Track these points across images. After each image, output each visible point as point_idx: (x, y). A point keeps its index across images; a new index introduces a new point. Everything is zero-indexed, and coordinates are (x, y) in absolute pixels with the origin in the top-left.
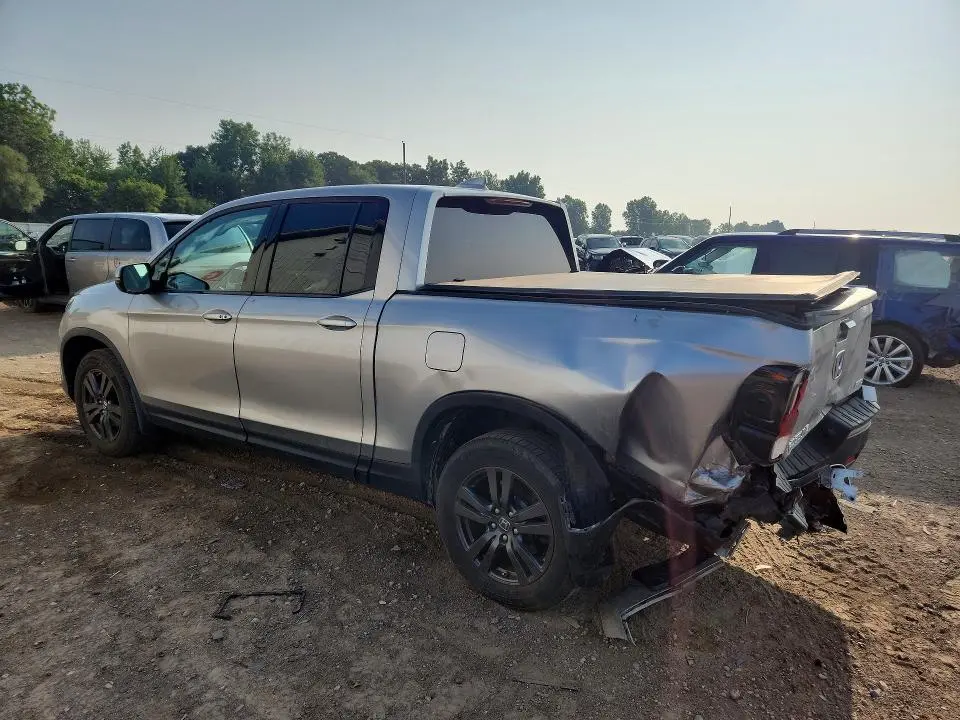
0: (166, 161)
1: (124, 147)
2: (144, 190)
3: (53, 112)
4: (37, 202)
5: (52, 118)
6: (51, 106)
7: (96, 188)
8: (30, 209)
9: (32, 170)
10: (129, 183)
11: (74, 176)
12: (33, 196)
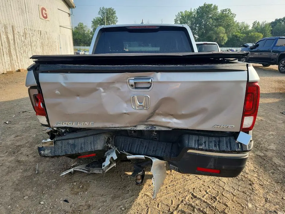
0: (266, 25)
1: (255, 22)
2: (256, 35)
3: (236, 15)
4: (225, 42)
5: (235, 17)
6: (235, 14)
7: (242, 36)
8: (223, 44)
9: (226, 33)
10: (252, 34)
11: (237, 33)
12: (225, 40)
